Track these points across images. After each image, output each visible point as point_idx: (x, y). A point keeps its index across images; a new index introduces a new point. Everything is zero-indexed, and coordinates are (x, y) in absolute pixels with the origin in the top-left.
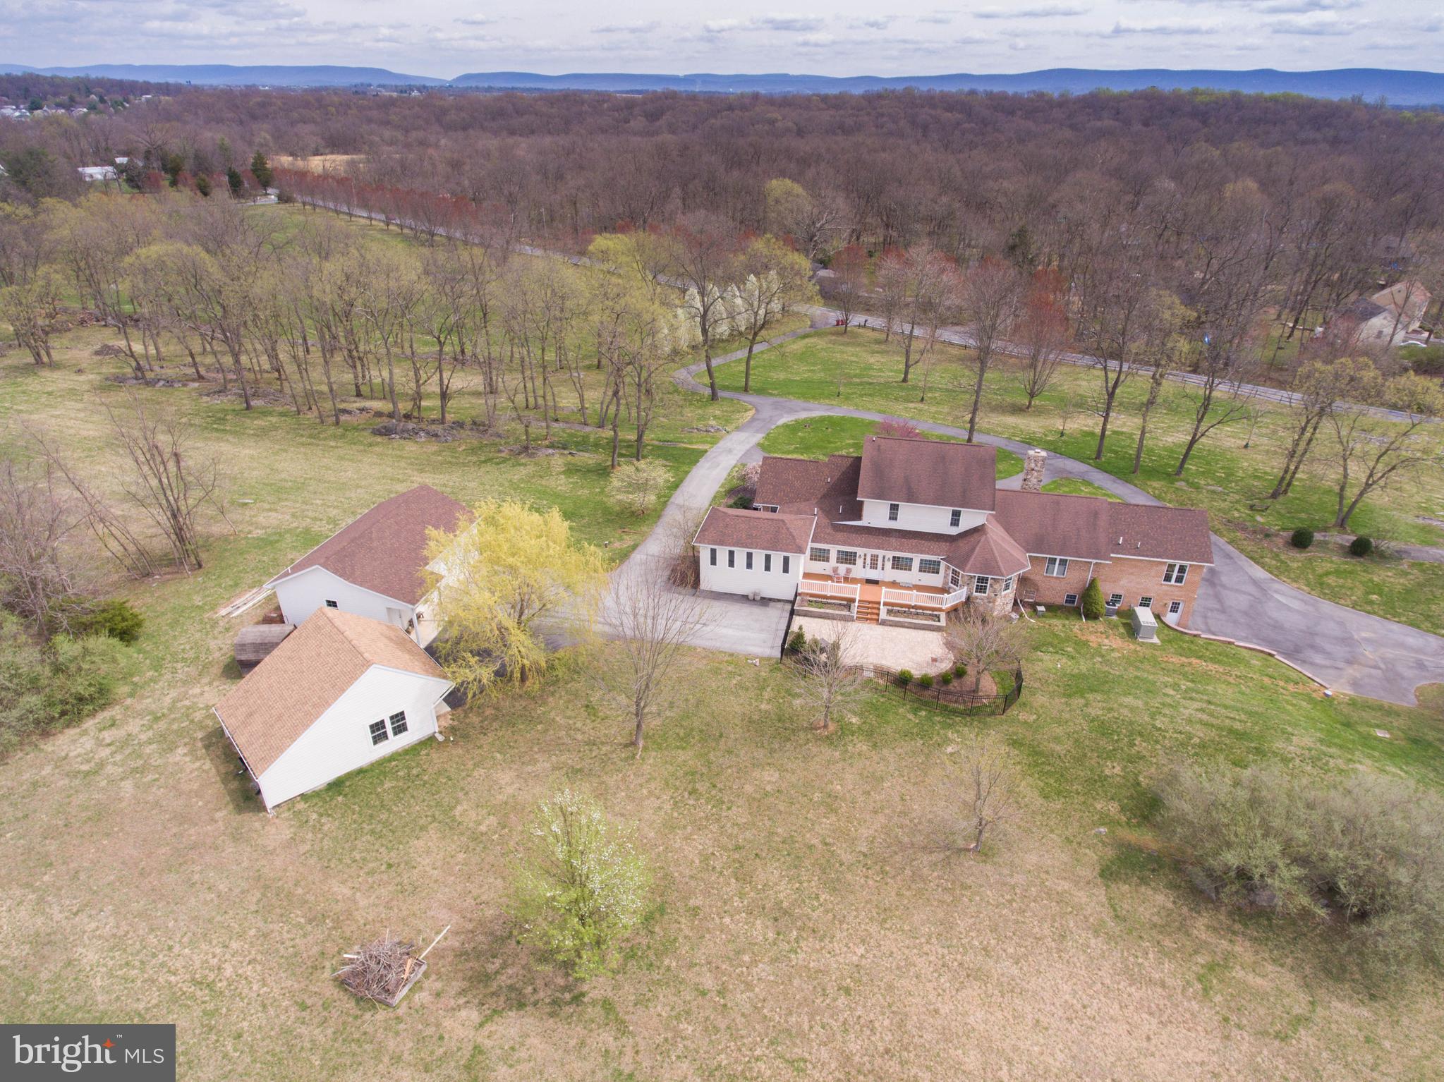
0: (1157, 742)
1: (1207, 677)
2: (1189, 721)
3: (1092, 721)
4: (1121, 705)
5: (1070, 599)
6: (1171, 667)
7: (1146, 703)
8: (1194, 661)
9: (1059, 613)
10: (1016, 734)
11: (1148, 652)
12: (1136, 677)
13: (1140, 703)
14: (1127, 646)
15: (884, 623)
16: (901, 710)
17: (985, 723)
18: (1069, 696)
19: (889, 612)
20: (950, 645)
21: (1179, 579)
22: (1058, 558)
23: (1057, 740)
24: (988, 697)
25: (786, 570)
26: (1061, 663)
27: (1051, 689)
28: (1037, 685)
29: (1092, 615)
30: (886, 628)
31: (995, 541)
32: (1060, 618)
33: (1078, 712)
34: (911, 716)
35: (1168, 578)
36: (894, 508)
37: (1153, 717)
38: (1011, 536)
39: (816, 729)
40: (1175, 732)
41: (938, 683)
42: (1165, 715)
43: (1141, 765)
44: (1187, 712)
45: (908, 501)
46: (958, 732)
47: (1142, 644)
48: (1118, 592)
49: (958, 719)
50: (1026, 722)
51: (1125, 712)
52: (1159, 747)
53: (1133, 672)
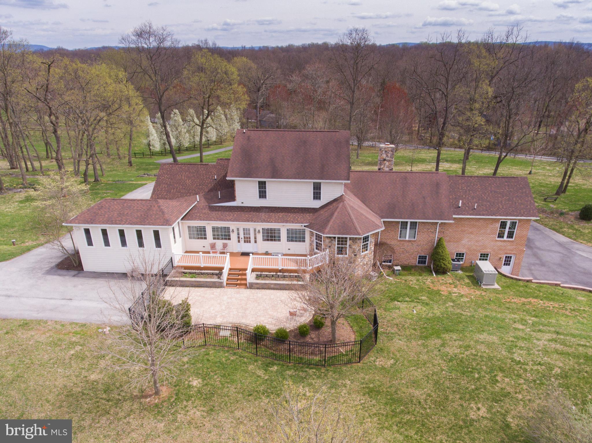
0: (519, 376)
1: (546, 312)
2: (546, 352)
3: (451, 360)
4: (477, 341)
5: (422, 260)
6: (515, 306)
7: (501, 338)
8: (533, 300)
9: (413, 271)
10: (372, 381)
11: (492, 296)
12: (486, 316)
13: (494, 339)
14: (475, 293)
15: (252, 286)
16: (251, 367)
17: (340, 373)
18: (426, 338)
19: (258, 277)
20: (312, 301)
21: (510, 235)
22: (409, 221)
23: (415, 384)
24: (344, 344)
25: (158, 244)
26: (418, 309)
27: (408, 333)
28: (394, 330)
29: (441, 271)
30: (253, 291)
31: (352, 207)
32: (414, 275)
33: (436, 352)
34: (261, 373)
35: (501, 235)
36: (262, 185)
37: (510, 350)
38: (367, 206)
39: (146, 397)
40: (535, 363)
41: (295, 336)
42: (521, 348)
43: (507, 404)
44: (541, 343)
45: (273, 177)
46: (310, 385)
47: (486, 290)
48: (462, 250)
49: (311, 371)
50: (383, 368)
51: (482, 348)
52: (522, 381)
53: (481, 313)
